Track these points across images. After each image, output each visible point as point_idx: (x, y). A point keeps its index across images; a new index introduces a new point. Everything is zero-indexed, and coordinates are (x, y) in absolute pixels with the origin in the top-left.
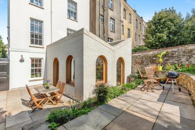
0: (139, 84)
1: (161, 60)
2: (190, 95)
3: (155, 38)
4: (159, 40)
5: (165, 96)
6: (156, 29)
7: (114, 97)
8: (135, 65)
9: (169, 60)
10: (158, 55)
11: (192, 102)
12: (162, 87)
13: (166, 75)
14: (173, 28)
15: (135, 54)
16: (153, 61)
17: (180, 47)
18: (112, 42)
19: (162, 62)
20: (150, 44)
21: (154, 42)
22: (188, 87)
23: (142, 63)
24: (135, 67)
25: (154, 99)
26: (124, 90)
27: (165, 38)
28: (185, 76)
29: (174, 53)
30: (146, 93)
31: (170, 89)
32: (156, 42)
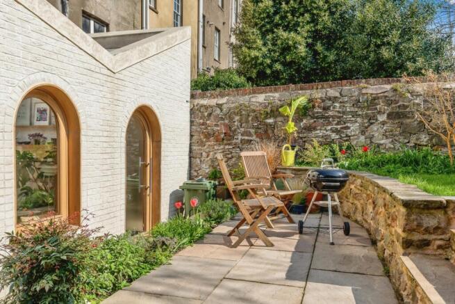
0: (219, 220)
1: (291, 127)
2: (374, 243)
3: (270, 46)
4: (285, 58)
5: (309, 255)
6: (276, 13)
7: (115, 288)
8: (202, 144)
9: (315, 129)
10: (281, 106)
11: (381, 266)
12: (297, 225)
13: (310, 178)
14: (327, 17)
15: (203, 97)
16: (266, 132)
17: (345, 85)
18: (105, 34)
19: (296, 135)
20: (256, 64)
21: (268, 61)
22: (366, 217)
23: (229, 136)
24: (204, 154)
25: (275, 270)
26: (159, 251)
27: (302, 50)
28: (359, 181)
29: (329, 103)
30: (245, 254)
31: (318, 231)
32: (274, 61)
